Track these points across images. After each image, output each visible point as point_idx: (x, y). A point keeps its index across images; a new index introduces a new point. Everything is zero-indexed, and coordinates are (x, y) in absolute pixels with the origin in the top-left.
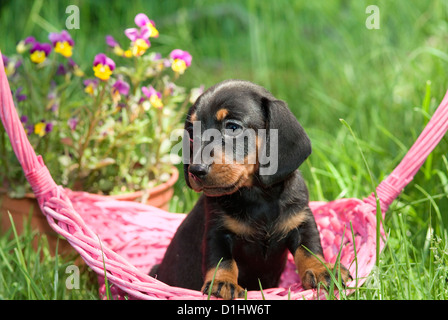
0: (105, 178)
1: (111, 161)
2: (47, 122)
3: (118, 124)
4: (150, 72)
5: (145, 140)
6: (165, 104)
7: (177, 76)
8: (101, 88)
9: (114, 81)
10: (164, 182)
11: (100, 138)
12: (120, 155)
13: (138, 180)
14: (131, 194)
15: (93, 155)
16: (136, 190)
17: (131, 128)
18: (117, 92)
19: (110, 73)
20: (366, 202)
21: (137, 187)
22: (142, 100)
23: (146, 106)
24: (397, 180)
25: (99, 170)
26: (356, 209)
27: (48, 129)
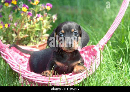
0: (26, 40)
1: (27, 35)
2: (9, 23)
3: (30, 25)
4: (41, 9)
5: (38, 29)
6: (44, 19)
7: (48, 11)
8: (24, 14)
9: (28, 12)
10: (44, 42)
11: (24, 29)
12: (31, 34)
13: (35, 41)
14: (33, 45)
15: (22, 33)
16: (35, 44)
17: (34, 26)
18: (29, 15)
19: (27, 9)
20: (96, 46)
21: (35, 43)
22: (37, 18)
23: (38, 19)
24: (105, 39)
25: (24, 38)
26: (94, 48)
27: (9, 26)
